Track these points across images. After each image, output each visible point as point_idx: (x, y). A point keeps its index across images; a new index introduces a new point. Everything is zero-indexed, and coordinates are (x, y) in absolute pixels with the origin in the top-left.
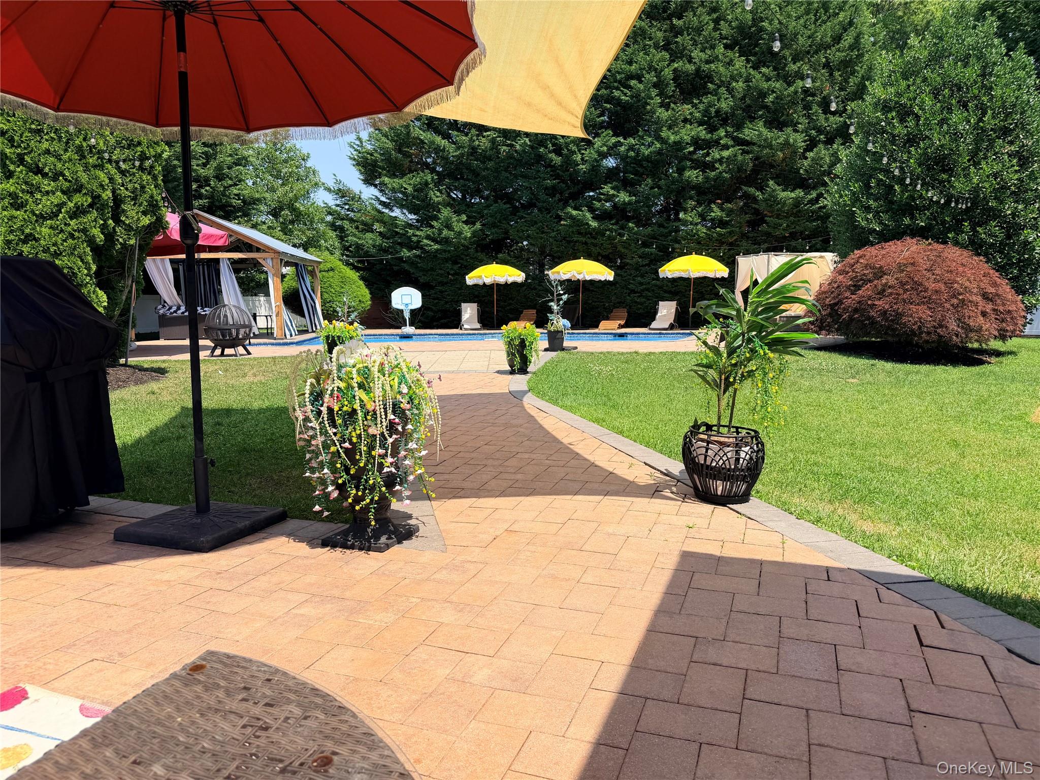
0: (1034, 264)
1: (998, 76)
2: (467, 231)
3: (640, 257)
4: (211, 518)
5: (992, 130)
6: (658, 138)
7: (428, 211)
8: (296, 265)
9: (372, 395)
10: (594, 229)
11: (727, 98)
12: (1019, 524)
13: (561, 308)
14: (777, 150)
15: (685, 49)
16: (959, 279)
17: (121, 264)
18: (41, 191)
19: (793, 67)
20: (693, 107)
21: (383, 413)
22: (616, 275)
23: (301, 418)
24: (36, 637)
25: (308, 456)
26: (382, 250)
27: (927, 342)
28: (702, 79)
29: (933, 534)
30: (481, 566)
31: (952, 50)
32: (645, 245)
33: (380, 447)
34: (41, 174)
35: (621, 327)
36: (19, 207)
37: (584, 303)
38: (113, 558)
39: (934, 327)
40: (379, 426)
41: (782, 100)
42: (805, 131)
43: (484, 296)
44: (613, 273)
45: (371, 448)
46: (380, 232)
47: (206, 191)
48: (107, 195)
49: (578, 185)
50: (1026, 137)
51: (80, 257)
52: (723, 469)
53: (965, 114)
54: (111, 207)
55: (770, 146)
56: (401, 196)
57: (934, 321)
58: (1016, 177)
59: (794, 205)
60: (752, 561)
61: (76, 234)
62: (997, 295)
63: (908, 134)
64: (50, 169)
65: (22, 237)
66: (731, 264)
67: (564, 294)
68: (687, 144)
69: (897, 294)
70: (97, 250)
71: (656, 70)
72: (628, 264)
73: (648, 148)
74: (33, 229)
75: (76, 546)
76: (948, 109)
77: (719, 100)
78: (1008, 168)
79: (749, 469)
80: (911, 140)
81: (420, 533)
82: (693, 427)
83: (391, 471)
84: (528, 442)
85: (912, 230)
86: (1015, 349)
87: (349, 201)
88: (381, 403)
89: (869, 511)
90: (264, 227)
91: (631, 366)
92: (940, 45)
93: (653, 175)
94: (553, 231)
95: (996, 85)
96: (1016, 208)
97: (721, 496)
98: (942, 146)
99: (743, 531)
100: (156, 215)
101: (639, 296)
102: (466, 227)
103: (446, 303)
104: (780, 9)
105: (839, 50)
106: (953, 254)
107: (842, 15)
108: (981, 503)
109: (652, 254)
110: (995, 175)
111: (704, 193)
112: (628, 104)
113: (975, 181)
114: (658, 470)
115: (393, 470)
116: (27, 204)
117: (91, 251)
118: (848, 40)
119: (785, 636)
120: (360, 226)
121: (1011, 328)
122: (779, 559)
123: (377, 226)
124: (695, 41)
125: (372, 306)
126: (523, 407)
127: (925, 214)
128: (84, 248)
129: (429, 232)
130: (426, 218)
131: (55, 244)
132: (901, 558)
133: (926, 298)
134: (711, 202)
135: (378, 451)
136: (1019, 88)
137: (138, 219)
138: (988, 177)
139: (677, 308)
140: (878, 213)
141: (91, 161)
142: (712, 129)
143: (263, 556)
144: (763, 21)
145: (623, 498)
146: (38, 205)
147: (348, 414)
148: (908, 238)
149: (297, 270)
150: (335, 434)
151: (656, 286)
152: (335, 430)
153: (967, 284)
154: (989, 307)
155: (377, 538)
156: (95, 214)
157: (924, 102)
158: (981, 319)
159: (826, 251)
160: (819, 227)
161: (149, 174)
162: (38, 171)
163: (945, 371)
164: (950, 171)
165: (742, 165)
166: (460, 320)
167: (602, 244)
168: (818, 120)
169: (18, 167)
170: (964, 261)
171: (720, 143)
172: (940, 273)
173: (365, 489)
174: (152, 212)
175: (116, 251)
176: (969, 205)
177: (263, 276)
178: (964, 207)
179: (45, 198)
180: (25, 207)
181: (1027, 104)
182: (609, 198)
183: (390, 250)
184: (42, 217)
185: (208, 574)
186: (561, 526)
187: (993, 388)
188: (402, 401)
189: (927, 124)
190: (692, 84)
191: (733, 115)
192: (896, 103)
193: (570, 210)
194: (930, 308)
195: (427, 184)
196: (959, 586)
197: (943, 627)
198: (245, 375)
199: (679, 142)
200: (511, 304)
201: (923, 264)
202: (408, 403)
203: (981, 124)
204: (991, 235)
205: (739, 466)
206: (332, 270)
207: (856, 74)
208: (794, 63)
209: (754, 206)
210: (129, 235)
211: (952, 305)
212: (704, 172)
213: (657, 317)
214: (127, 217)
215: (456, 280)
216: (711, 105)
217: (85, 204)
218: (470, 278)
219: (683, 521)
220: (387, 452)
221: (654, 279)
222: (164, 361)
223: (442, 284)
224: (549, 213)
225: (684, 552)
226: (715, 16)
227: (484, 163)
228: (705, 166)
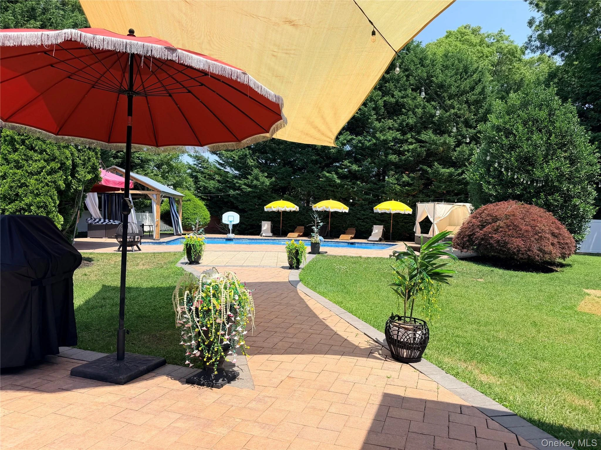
0: (580, 217)
1: (557, 116)
2: (267, 182)
3: (363, 200)
4: (125, 363)
5: (555, 144)
6: (374, 137)
7: (246, 170)
8: (169, 198)
9: (219, 301)
10: (338, 184)
11: (413, 117)
12: (566, 378)
13: (319, 230)
14: (439, 146)
15: (390, 90)
16: (538, 225)
17: (73, 200)
18: (32, 160)
19: (449, 102)
20: (394, 121)
21: (225, 312)
22: (350, 209)
23: (180, 312)
24: (32, 437)
25: (182, 333)
26: (218, 190)
27: (522, 259)
28: (399, 106)
29: (518, 384)
30: (274, 400)
31: (533, 101)
32: (366, 193)
33: (222, 330)
34: (33, 150)
35: (352, 238)
36: (19, 167)
37: (332, 224)
38: (71, 387)
39: (526, 251)
40: (222, 318)
41: (442, 119)
42: (455, 136)
43: (274, 218)
44: (348, 208)
45: (217, 330)
46: (218, 180)
47: (121, 154)
48: (69, 163)
49: (330, 159)
50: (573, 149)
51: (51, 196)
52: (407, 343)
53: (541, 135)
54: (71, 169)
55: (436, 144)
56: (231, 161)
57: (526, 247)
58: (568, 170)
59: (449, 176)
60: (421, 400)
61: (50, 184)
62: (560, 234)
63: (510, 144)
64: (39, 148)
65: (19, 184)
66: (414, 206)
67: (321, 222)
68: (390, 141)
69: (505, 232)
70: (60, 192)
71: (374, 101)
72: (356, 203)
73: (369, 142)
74: (26, 180)
75: (49, 378)
76: (531, 132)
77: (408, 118)
78: (564, 165)
79: (420, 343)
80: (512, 147)
81: (240, 376)
82: (391, 317)
83: (227, 343)
84: (299, 317)
85: (513, 196)
86: (571, 263)
87: (201, 162)
88: (224, 306)
89: (486, 368)
90: (152, 174)
91: (357, 266)
92: (527, 98)
93: (371, 156)
94: (316, 184)
95: (556, 121)
96: (569, 187)
97: (406, 358)
98: (528, 152)
99: (417, 381)
100: (95, 173)
101: (362, 222)
102: (267, 180)
103: (253, 220)
104: (442, 71)
105: (473, 95)
106: (535, 210)
107: (475, 76)
108: (546, 364)
109: (370, 199)
110: (557, 169)
111: (399, 167)
112: (358, 118)
113: (547, 171)
114: (372, 339)
115: (228, 343)
116: (24, 166)
117: (57, 193)
118: (478, 89)
119: (437, 448)
120: (207, 176)
121: (568, 252)
122: (435, 399)
123: (217, 177)
124: (396, 86)
125: (211, 221)
126: (297, 292)
127: (520, 188)
128: (53, 192)
129: (246, 181)
130: (244, 174)
131: (37, 189)
132: (501, 400)
133: (521, 234)
134: (402, 173)
135: (221, 332)
136: (569, 122)
137: (85, 176)
138: (553, 169)
139: (383, 229)
140: (495, 185)
141: (62, 144)
142: (404, 133)
143: (154, 388)
144: (433, 77)
145: (352, 357)
146: (30, 167)
147: (206, 311)
148: (511, 200)
149: (169, 200)
150: (198, 322)
151: (372, 216)
152: (198, 319)
153: (543, 228)
154: (555, 241)
155: (217, 380)
156: (61, 172)
157: (518, 128)
158: (551, 247)
159: (467, 202)
160: (463, 189)
161: (93, 151)
162: (32, 148)
163: (532, 276)
164: (533, 165)
165: (420, 154)
166: (260, 231)
167: (342, 192)
168: (462, 131)
169: (21, 146)
170: (542, 215)
171: (408, 141)
172: (528, 221)
173: (212, 353)
174: (93, 172)
175: (71, 193)
176: (544, 184)
177: (149, 201)
178: (541, 185)
179: (34, 163)
180: (23, 168)
181: (573, 132)
182: (347, 167)
183: (223, 190)
184: (31, 174)
185: (124, 399)
186: (318, 374)
187: (558, 288)
188: (235, 304)
189: (520, 139)
190: (393, 109)
191: (416, 126)
192: (504, 127)
193: (325, 172)
194: (523, 240)
195: (246, 155)
196: (530, 419)
197: (520, 445)
198: (138, 265)
199: (386, 140)
200: (289, 223)
201: (519, 216)
202: (238, 305)
203: (549, 141)
204: (555, 200)
205: (416, 342)
206: (189, 200)
207: (483, 107)
208: (449, 100)
209: (426, 175)
210: (79, 184)
211: (535, 239)
212: (399, 156)
213: (372, 234)
214: (79, 175)
215: (259, 208)
216: (403, 121)
217: (57, 167)
218: (266, 208)
219: (384, 373)
220: (225, 333)
221: (371, 213)
222: (91, 254)
223: (252, 210)
224: (313, 174)
225: (385, 394)
226: (407, 73)
227: (278, 145)
228: (400, 153)
